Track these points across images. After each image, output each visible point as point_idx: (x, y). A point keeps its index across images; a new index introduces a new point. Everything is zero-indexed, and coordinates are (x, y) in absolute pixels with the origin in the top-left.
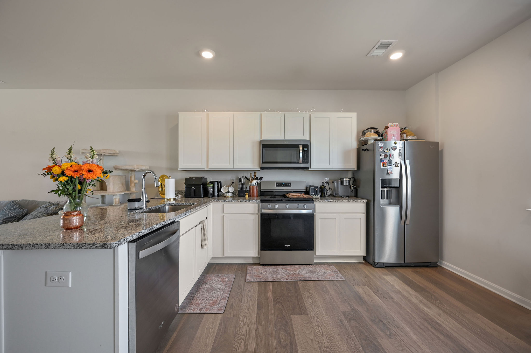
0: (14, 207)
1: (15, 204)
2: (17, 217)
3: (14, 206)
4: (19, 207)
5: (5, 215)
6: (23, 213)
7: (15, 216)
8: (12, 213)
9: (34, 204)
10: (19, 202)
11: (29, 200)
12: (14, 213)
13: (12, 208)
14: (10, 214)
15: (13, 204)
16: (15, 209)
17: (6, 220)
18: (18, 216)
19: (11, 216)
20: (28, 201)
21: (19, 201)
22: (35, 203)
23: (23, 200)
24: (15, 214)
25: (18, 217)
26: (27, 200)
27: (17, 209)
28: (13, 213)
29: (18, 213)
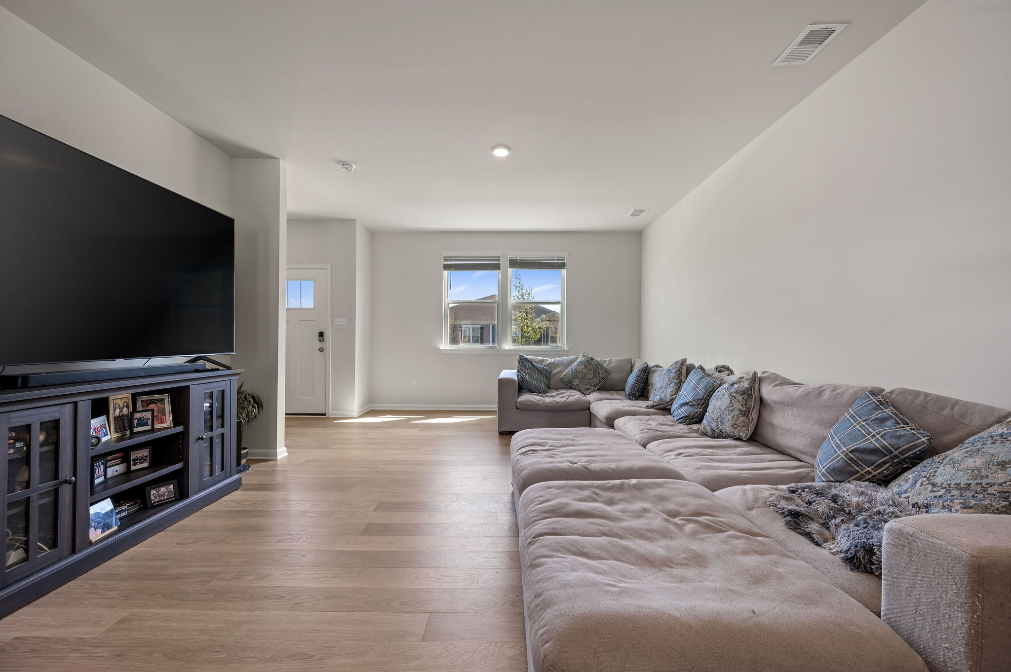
0: (878, 414)
1: (882, 404)
2: (892, 455)
3: (877, 408)
4: (895, 414)
5: (854, 439)
6: (915, 446)
7: (885, 447)
8: (874, 433)
9: (947, 411)
10: (893, 396)
11: (927, 395)
12: (881, 436)
13: (873, 417)
14: (869, 437)
15: (875, 401)
16: (882, 421)
17: (857, 454)
18: (896, 453)
19: (872, 446)
20: (921, 398)
21: (892, 392)
22: (952, 409)
23: (903, 392)
24: (884, 439)
25: (897, 457)
26: (918, 393)
27: (889, 423)
28: (878, 433)
29: (894, 441)
